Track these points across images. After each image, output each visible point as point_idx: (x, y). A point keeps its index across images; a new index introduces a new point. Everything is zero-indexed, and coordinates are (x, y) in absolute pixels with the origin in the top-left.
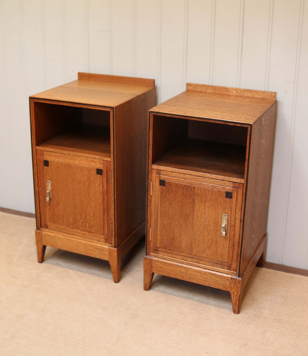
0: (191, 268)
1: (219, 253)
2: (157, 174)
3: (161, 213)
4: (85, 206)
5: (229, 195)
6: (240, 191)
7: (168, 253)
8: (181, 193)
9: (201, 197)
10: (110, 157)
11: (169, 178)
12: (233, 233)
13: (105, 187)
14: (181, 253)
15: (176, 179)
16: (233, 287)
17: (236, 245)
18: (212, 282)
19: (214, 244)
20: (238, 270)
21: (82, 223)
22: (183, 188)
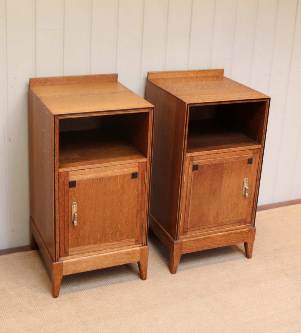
1: (239, 213)
2: (190, 161)
4: (117, 216)
5: (250, 161)
7: (195, 230)
8: (211, 172)
9: (228, 170)
10: (146, 157)
11: (201, 162)
13: (140, 189)
15: (208, 161)
16: (250, 237)
17: (252, 201)
19: (236, 207)
20: (253, 221)
21: (112, 234)
22: (214, 166)
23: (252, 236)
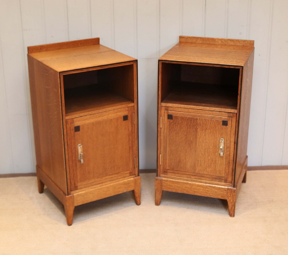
0: (195, 184)
1: (217, 170)
2: (166, 110)
3: (169, 141)
5: (225, 123)
6: (234, 120)
7: (175, 173)
8: (186, 124)
9: (202, 126)
11: (176, 113)
12: (228, 153)
14: (186, 173)
15: (182, 113)
16: (229, 195)
17: (231, 162)
18: (212, 194)
19: (214, 163)
20: (233, 181)
22: (188, 120)
23: (231, 195)
